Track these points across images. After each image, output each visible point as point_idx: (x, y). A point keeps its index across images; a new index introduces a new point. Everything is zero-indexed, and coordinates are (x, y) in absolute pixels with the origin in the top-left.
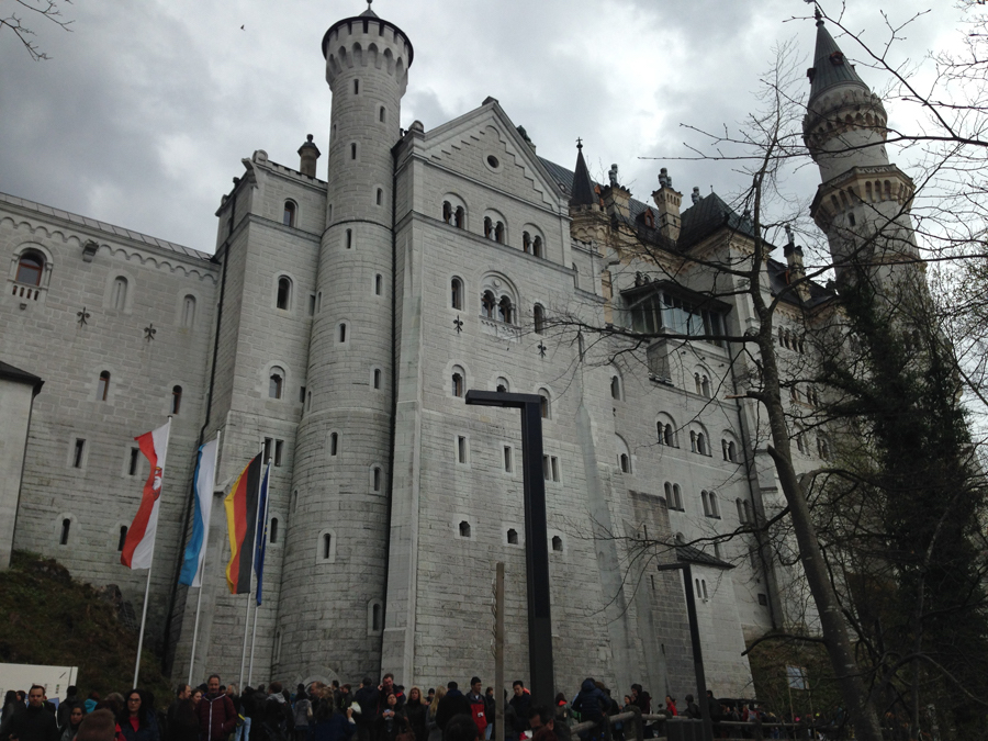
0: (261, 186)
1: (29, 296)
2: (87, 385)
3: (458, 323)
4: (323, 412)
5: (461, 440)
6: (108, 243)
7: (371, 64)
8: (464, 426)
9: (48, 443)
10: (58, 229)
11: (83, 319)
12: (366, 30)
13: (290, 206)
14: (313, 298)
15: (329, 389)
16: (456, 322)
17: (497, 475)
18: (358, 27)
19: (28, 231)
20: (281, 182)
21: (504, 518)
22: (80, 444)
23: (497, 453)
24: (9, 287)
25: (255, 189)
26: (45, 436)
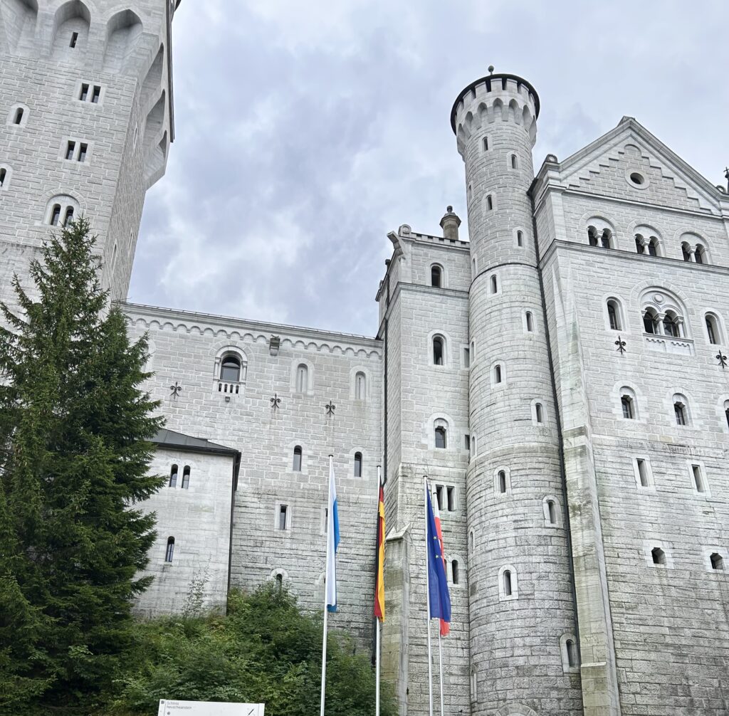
0: (408, 257)
1: (231, 391)
2: (285, 459)
3: (621, 344)
4: (488, 453)
5: (640, 462)
6: (289, 337)
7: (498, 120)
8: (642, 448)
9: (258, 511)
10: (248, 332)
11: (275, 404)
12: (489, 89)
13: (436, 271)
14: (467, 350)
15: (491, 430)
16: (617, 343)
17: (688, 496)
18: (481, 89)
19: (225, 337)
20: (425, 250)
21: (703, 542)
22: (283, 509)
23: (684, 473)
24: (216, 385)
25: (402, 260)
26: (255, 505)
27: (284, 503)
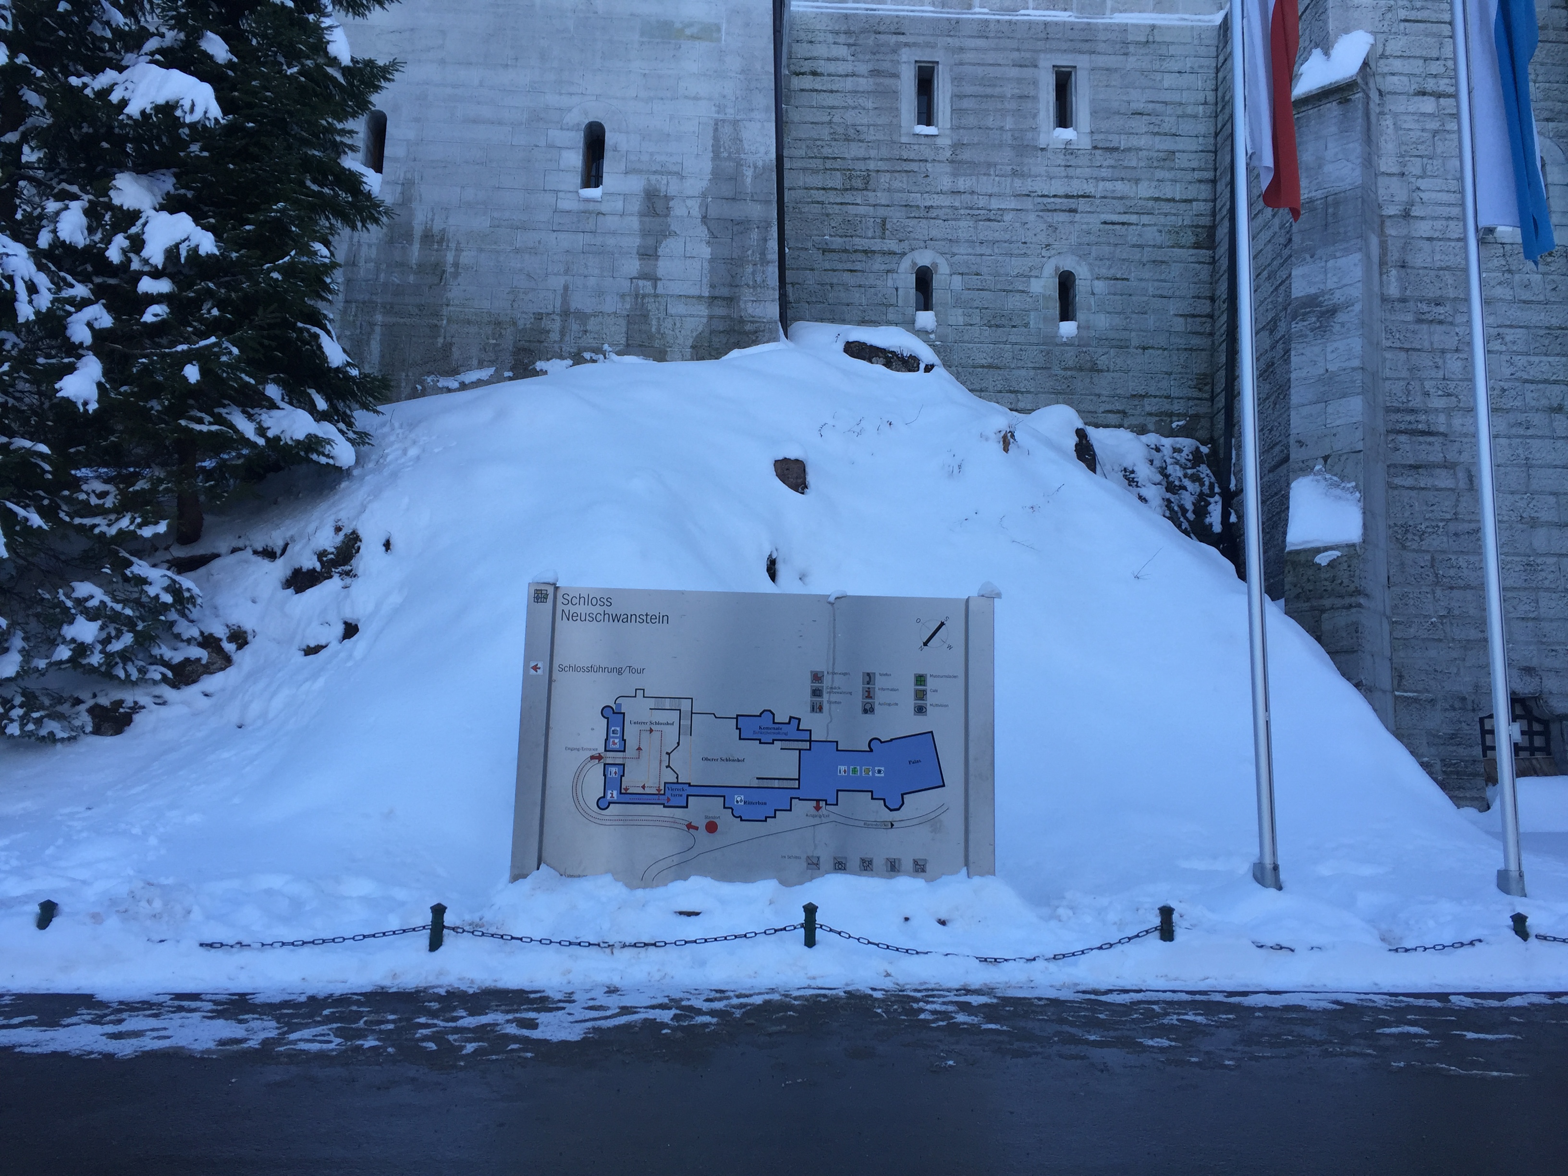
9: (849, 83)
22: (925, 75)
26: (840, 67)
27: (926, 56)
